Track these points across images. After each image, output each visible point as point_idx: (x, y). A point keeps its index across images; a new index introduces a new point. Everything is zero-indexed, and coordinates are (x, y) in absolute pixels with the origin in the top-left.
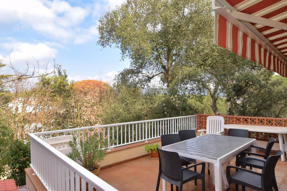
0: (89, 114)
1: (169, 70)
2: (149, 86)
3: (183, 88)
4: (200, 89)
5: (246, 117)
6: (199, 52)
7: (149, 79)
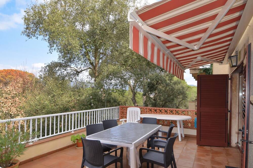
0: (9, 105)
1: (96, 66)
2: (77, 79)
3: (108, 83)
4: (122, 84)
5: (155, 108)
6: (122, 54)
7: (78, 73)
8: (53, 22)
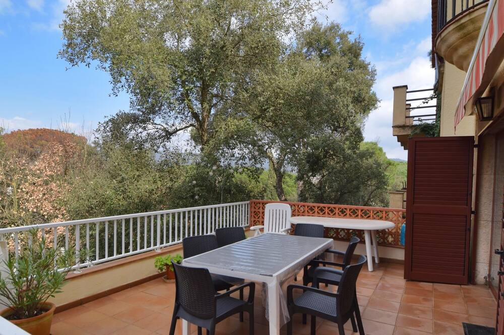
1: (204, 122)
2: (167, 147)
3: (227, 155)
4: (254, 157)
7: (168, 135)
8: (119, 32)
